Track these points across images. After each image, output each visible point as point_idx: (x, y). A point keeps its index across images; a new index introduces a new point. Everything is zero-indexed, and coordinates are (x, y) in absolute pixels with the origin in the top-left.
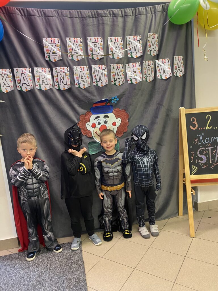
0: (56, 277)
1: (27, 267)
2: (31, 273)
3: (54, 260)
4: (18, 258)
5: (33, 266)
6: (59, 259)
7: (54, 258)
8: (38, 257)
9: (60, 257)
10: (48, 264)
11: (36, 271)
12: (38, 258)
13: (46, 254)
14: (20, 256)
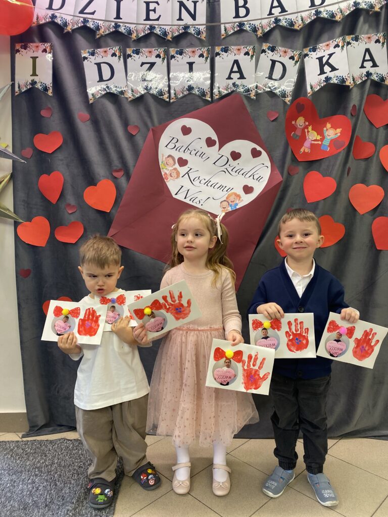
0: (60, 501)
1: (19, 470)
2: (21, 483)
3: (70, 468)
4: (12, 450)
5: (28, 472)
6: (80, 467)
7: (73, 463)
8: (45, 456)
9: (84, 464)
10: (56, 473)
11: (30, 481)
12: (45, 458)
13: (62, 454)
14: (18, 448)
